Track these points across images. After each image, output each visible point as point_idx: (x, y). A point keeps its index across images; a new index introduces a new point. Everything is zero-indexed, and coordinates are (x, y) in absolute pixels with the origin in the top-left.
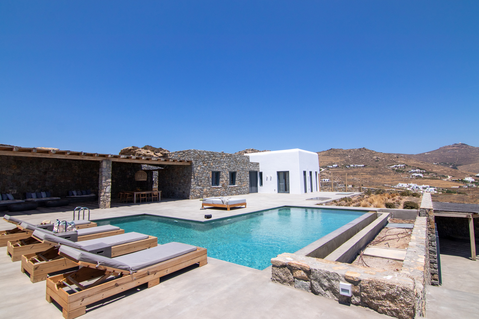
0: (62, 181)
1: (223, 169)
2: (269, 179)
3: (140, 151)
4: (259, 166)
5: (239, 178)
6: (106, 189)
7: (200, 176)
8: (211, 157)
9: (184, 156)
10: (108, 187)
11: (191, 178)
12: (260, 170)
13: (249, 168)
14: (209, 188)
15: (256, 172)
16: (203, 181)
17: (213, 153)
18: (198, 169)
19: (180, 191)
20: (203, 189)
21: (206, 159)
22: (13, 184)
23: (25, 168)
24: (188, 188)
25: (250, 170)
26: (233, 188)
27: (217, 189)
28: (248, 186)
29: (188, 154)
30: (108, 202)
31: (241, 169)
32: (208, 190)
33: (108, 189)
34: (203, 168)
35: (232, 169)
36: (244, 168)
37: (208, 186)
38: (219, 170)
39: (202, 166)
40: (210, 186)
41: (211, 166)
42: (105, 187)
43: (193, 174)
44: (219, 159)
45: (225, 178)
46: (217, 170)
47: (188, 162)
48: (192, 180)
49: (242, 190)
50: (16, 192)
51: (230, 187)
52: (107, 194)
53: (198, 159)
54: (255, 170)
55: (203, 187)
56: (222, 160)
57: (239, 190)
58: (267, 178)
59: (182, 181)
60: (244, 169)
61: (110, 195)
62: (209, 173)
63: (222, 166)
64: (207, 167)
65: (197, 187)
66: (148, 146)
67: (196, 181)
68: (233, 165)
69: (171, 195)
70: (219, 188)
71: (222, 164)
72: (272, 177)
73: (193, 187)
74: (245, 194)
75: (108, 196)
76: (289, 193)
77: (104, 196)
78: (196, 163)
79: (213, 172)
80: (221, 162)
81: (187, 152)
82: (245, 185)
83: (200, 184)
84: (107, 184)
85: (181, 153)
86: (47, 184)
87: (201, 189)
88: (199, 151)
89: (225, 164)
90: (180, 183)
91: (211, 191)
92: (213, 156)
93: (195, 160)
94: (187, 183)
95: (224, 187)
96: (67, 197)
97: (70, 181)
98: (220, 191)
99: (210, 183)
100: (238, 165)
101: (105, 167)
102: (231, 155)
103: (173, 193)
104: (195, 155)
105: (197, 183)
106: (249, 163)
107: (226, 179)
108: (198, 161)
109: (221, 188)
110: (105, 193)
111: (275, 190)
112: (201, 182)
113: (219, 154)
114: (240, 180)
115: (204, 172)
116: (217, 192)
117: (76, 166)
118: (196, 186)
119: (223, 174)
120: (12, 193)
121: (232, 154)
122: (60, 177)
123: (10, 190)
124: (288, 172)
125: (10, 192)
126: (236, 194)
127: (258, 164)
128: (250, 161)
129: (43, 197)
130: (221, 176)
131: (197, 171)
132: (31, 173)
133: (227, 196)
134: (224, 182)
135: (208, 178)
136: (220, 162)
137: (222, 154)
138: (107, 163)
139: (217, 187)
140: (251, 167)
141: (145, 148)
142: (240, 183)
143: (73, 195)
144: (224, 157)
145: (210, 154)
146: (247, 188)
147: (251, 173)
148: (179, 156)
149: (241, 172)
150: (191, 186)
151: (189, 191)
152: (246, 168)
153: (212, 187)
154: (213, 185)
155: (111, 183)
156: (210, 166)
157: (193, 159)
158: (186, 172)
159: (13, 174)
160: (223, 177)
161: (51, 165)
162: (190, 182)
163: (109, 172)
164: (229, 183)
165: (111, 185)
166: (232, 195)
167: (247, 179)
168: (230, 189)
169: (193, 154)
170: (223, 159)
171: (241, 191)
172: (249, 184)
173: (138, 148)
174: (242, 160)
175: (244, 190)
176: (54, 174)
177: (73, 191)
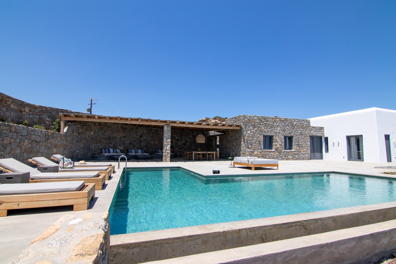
0: (152, 143)
1: (276, 133)
2: (336, 144)
3: (211, 121)
4: (323, 131)
5: (297, 143)
6: (166, 147)
7: (251, 140)
8: (262, 121)
9: (236, 121)
10: (168, 146)
11: (241, 141)
12: (325, 135)
13: (309, 132)
14: (260, 151)
15: (321, 137)
16: (253, 144)
17: (265, 118)
18: (248, 133)
19: (233, 153)
20: (254, 152)
21: (257, 124)
22: (121, 143)
23: (128, 133)
24: (239, 150)
25: (311, 135)
26: (289, 152)
27: (269, 153)
28: (309, 152)
29: (239, 119)
30: (168, 157)
31: (299, 134)
32: (259, 153)
33: (169, 147)
34: (253, 132)
35: (287, 134)
36: (304, 132)
37: (259, 149)
38: (271, 135)
39: (252, 130)
40: (262, 149)
41: (263, 130)
42: (166, 146)
43: (242, 138)
44: (271, 123)
45: (278, 142)
46: (269, 134)
47: (238, 126)
48: (242, 143)
49: (301, 156)
50: (122, 149)
51: (285, 152)
52: (168, 151)
53: (248, 124)
54: (318, 135)
55: (254, 150)
56: (275, 124)
57: (296, 155)
58: (334, 143)
59: (235, 144)
60: (304, 134)
61: (170, 152)
62: (260, 136)
63: (275, 130)
64: (258, 131)
65: (248, 150)
66: (217, 117)
67: (246, 144)
68: (288, 129)
69: (227, 156)
70: (271, 152)
71: (275, 129)
72: (340, 142)
73: (242, 149)
74: (305, 160)
75: (168, 153)
76: (363, 161)
77: (165, 152)
78: (246, 127)
79: (265, 137)
80: (274, 126)
81: (238, 118)
82: (304, 150)
83: (250, 147)
84: (168, 143)
85: (233, 119)
86: (142, 144)
87: (252, 152)
88: (249, 116)
89: (279, 128)
90: (233, 146)
91: (263, 154)
92: (264, 120)
93: (245, 125)
94: (238, 145)
95: (278, 151)
96: (155, 154)
97: (157, 143)
98: (273, 155)
99: (261, 146)
100: (295, 130)
101: (166, 130)
102: (285, 119)
103: (229, 155)
104: (245, 119)
105: (247, 146)
106: (309, 128)
107: (280, 143)
108: (248, 125)
109: (274, 152)
110: (166, 150)
111: (344, 157)
112: (252, 145)
113: (271, 119)
114: (298, 145)
115: (254, 135)
116: (270, 155)
117: (161, 132)
118: (246, 148)
119: (277, 138)
120: (120, 149)
121: (287, 119)
122: (150, 140)
123: (119, 147)
124: (362, 136)
125: (119, 148)
126: (293, 159)
127: (322, 128)
128: (311, 125)
129: (139, 152)
130: (274, 141)
131: (247, 135)
132: (132, 136)
133: (281, 160)
134: (278, 146)
135: (259, 141)
136: (272, 127)
137: (274, 119)
138: (168, 127)
139: (270, 151)
140: (312, 132)
141: (215, 119)
142: (298, 148)
143: (159, 152)
144: (278, 121)
145: (261, 119)
146: (307, 153)
147: (312, 137)
148: (232, 122)
149: (299, 136)
150: (241, 148)
151: (240, 153)
152: (306, 132)
153: (264, 150)
154: (265, 148)
155: (170, 143)
156: (261, 130)
157: (242, 124)
158: (237, 136)
159: (121, 136)
160: (276, 141)
161: (145, 131)
162: (240, 145)
163: (169, 134)
164: (284, 147)
165: (170, 144)
166: (288, 160)
167: (307, 144)
168: (285, 153)
169: (243, 119)
170: (277, 123)
171: (299, 156)
172: (310, 149)
173: (209, 119)
174: (301, 125)
175: (303, 156)
176: (147, 138)
177: (159, 150)
